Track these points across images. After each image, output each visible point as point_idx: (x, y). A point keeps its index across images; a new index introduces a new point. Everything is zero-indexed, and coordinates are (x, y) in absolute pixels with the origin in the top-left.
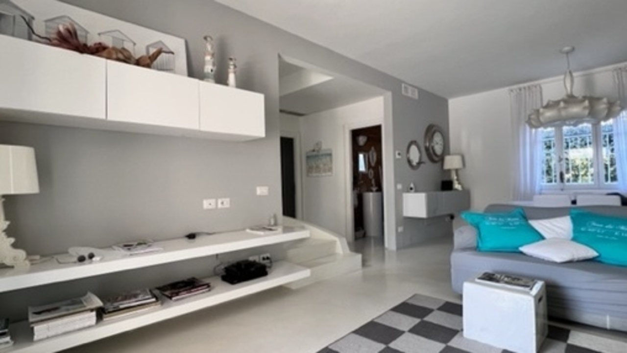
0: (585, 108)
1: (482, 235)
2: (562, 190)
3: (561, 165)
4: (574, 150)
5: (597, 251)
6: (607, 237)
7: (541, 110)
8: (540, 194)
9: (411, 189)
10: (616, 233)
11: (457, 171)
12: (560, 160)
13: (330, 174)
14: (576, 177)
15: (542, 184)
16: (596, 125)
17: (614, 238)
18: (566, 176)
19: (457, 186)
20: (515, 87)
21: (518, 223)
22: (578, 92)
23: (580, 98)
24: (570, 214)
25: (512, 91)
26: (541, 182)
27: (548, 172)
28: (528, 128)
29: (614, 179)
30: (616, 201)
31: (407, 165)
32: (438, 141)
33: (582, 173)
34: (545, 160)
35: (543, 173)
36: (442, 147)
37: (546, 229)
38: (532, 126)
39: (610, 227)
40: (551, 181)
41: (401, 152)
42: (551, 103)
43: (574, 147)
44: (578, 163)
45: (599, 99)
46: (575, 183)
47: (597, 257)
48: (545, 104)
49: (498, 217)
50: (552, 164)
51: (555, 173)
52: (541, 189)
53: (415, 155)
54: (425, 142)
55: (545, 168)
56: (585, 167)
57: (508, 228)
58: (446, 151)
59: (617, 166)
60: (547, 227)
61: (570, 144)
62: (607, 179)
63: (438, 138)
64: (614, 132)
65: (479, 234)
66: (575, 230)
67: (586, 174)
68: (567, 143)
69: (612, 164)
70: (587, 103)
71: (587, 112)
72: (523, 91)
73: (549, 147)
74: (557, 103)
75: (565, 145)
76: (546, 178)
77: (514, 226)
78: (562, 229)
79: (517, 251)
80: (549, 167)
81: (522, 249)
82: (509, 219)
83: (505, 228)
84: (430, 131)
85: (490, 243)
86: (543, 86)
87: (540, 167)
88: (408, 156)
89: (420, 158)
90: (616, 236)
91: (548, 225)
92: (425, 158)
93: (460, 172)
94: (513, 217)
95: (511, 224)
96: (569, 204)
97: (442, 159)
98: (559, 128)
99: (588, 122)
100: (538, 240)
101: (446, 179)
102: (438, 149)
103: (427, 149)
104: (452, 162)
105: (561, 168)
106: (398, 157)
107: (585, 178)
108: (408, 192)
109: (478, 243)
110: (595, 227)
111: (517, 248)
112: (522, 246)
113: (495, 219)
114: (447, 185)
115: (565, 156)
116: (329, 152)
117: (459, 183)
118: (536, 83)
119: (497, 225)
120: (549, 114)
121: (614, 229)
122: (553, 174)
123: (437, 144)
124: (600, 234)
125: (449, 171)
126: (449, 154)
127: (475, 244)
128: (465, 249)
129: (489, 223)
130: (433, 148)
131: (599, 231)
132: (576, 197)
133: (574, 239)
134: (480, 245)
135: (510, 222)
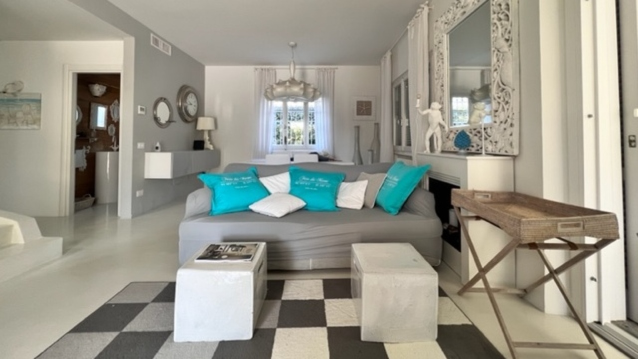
0: (301, 89)
1: (216, 197)
2: (286, 149)
3: (286, 131)
4: (293, 122)
5: (305, 201)
6: (311, 189)
7: (275, 86)
8: (272, 153)
9: (157, 148)
10: (317, 185)
11: (209, 131)
12: (285, 127)
13: (35, 127)
14: (294, 140)
15: (273, 145)
16: (306, 104)
17: (315, 189)
18: (288, 140)
19: (208, 145)
20: (259, 67)
21: (250, 181)
22: (298, 78)
23: (299, 81)
24: (289, 171)
25: (256, 69)
26: (272, 143)
27: (278, 137)
28: (266, 101)
29: (314, 142)
30: (315, 159)
31: (153, 122)
32: (192, 103)
33: (297, 138)
34: (276, 127)
35: (274, 137)
36: (196, 108)
37: (273, 185)
38: (269, 99)
39: (313, 180)
40: (279, 143)
41: (144, 107)
42: (281, 82)
43: (293, 120)
44: (295, 131)
45: (309, 85)
46: (293, 145)
47: (306, 206)
48: (277, 81)
49: (233, 177)
50: (281, 130)
51: (282, 138)
52: (273, 149)
53: (163, 113)
54: (178, 101)
55: (276, 133)
56: (299, 134)
57: (242, 187)
58: (200, 112)
59: (316, 134)
60: (272, 183)
61: (292, 118)
62: (310, 143)
63: (191, 100)
64: (315, 112)
65: (214, 196)
66: (293, 184)
67: (298, 139)
68: (290, 116)
69: (313, 132)
70: (302, 85)
71: (302, 92)
72: (264, 71)
73: (279, 119)
74: (284, 83)
75: (288, 117)
76: (276, 141)
77: (247, 184)
78: (282, 183)
79: (247, 209)
80: (279, 133)
81: (251, 207)
82: (243, 178)
83: (238, 187)
84: (184, 92)
85: (223, 205)
86: (277, 71)
87: (272, 134)
88: (155, 112)
89: (171, 116)
90: (316, 187)
91: (274, 181)
92: (176, 116)
93: (213, 134)
94: (246, 176)
95: (244, 183)
96: (288, 162)
97: (195, 121)
98: (285, 102)
99: (301, 100)
100: (265, 197)
101: (198, 139)
102: (192, 110)
103: (180, 109)
104: (204, 124)
105: (285, 134)
106: (139, 112)
107: (299, 141)
108: (152, 151)
109: (212, 207)
110: (304, 180)
111: (248, 206)
112: (251, 204)
113: (231, 179)
114: (199, 145)
115: (288, 125)
116: (37, 97)
117: (211, 143)
118: (274, 67)
119: (232, 184)
120: (279, 90)
121: (316, 181)
122: (281, 138)
123: (191, 104)
124: (307, 186)
125: (203, 131)
126: (203, 116)
127: (208, 209)
128: (196, 216)
129: (225, 184)
130: (186, 108)
131: (306, 184)
132: (293, 155)
133: (291, 193)
134: (214, 209)
135: (243, 180)
